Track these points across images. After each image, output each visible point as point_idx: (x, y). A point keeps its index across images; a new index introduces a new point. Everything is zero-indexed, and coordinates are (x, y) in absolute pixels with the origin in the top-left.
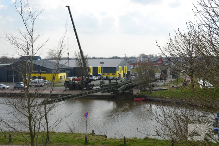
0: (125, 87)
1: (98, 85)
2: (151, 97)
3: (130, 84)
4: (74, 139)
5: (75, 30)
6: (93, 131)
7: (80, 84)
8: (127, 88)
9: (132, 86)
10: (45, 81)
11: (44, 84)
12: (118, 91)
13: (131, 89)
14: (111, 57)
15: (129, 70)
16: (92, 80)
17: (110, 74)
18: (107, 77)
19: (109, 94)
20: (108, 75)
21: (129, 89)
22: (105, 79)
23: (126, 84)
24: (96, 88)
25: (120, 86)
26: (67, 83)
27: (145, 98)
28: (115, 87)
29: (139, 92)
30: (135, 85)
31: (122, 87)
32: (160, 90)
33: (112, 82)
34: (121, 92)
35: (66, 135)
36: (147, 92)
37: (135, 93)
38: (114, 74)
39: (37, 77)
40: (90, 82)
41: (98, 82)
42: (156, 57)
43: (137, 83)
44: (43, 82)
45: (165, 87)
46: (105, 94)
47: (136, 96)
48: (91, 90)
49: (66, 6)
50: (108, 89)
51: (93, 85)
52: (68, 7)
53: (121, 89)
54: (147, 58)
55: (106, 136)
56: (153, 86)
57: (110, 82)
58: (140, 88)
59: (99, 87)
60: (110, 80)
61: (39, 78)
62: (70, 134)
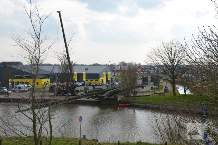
0: (110, 93)
1: (82, 91)
2: (135, 103)
3: (115, 90)
4: (67, 143)
5: (64, 35)
6: (84, 136)
7: (65, 90)
8: (112, 93)
9: (116, 92)
10: (28, 86)
11: (28, 89)
12: (104, 96)
13: (116, 95)
14: (92, 64)
15: (111, 77)
16: (77, 86)
17: (93, 80)
18: (90, 83)
19: (94, 100)
20: (91, 82)
21: (113, 95)
22: (88, 85)
23: (110, 90)
24: (81, 94)
25: (105, 92)
26: (52, 89)
27: (129, 104)
28: (100, 93)
29: (123, 98)
30: (120, 91)
31: (107, 93)
32: (143, 96)
33: (95, 88)
34: (106, 97)
35: (57, 139)
36: (130, 98)
37: (119, 98)
38: (97, 81)
39: (20, 83)
40: (75, 88)
41: (83, 88)
42: (135, 65)
43: (121, 89)
44: (27, 88)
45: (148, 93)
46: (90, 99)
47: (120, 102)
48: (76, 95)
49: (57, 12)
50: (94, 95)
51: (78, 91)
52: (59, 12)
53: (107, 95)
54: (126, 65)
55: (97, 141)
56: (136, 92)
57: (94, 88)
58: (124, 94)
59: (84, 93)
60: (94, 86)
61: (23, 83)
62: (61, 139)
